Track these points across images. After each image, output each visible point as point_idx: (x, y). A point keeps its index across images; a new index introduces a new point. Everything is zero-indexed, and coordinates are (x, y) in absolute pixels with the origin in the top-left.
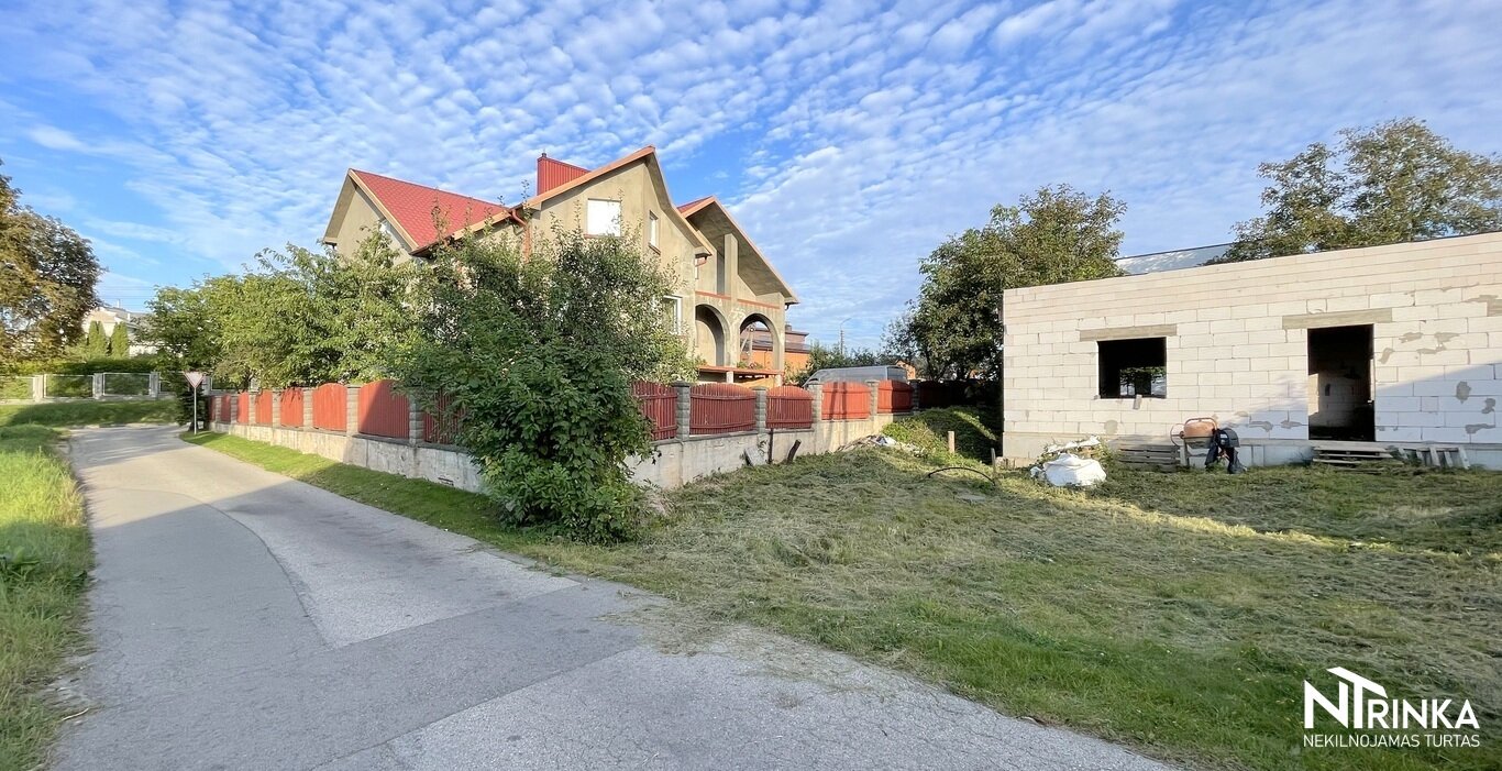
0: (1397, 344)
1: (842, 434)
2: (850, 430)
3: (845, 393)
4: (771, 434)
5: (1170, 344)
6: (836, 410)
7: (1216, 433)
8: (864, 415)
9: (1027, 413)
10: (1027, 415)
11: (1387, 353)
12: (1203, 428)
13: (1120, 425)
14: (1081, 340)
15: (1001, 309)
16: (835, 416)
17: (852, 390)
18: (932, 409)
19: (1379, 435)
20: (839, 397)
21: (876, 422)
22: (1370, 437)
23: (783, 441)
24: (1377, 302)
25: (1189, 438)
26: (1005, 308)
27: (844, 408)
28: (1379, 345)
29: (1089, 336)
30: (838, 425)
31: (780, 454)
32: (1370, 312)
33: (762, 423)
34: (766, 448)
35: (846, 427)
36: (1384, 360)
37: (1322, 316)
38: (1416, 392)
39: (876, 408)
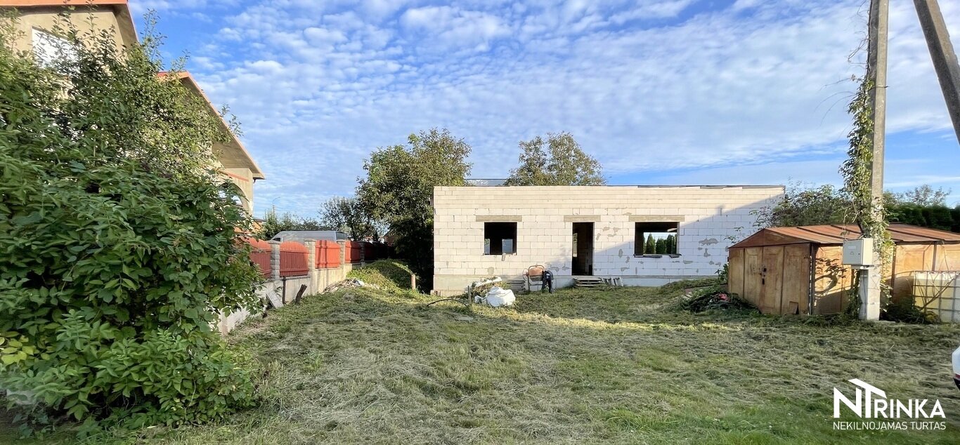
0: (602, 233)
1: (325, 279)
2: (330, 276)
3: (326, 249)
4: (284, 281)
5: (519, 226)
6: (321, 261)
7: (544, 273)
8: (337, 265)
9: (447, 263)
10: (447, 264)
11: (599, 235)
12: (538, 270)
13: (495, 270)
14: (477, 221)
15: (432, 198)
16: (321, 266)
17: (331, 246)
18: (379, 261)
19: (595, 273)
20: (322, 250)
21: (345, 270)
22: (590, 273)
23: (293, 286)
24: (596, 212)
25: (531, 275)
26: (435, 197)
27: (326, 260)
28: (596, 232)
29: (481, 219)
30: (323, 272)
31: (290, 297)
32: (594, 217)
33: (277, 272)
34: (281, 292)
35: (327, 273)
36: (597, 239)
37: (578, 216)
38: (607, 253)
39: (344, 260)
